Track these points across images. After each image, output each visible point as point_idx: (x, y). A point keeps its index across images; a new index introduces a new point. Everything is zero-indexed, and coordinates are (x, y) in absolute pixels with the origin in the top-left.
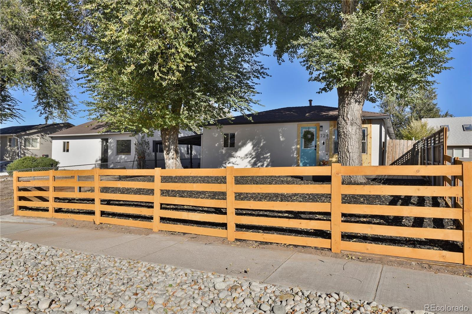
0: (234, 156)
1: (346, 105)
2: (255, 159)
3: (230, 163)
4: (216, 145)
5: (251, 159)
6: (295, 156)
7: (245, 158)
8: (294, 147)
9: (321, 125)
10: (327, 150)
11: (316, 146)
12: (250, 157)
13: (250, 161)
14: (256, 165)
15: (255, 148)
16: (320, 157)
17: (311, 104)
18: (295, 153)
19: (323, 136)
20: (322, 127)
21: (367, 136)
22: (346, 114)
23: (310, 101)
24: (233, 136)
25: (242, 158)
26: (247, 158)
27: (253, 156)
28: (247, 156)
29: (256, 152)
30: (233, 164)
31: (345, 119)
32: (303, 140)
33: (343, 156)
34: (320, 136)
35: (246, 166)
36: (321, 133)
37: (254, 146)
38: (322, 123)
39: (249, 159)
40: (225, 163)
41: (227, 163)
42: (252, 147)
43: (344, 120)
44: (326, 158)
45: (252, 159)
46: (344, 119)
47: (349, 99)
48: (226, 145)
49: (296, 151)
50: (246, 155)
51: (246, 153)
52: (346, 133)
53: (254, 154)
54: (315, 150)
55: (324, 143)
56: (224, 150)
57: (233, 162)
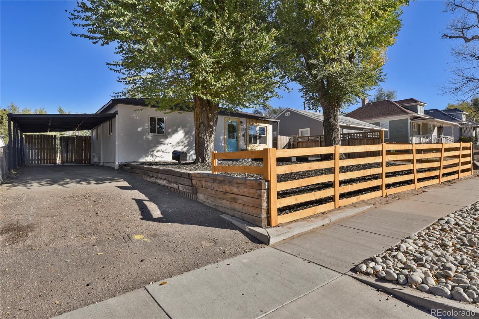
0: (164, 143)
2: (187, 147)
3: (158, 151)
4: (140, 130)
6: (223, 145)
7: (176, 146)
8: (222, 137)
9: (241, 120)
10: (245, 141)
11: (237, 138)
12: (183, 145)
15: (187, 136)
16: (241, 146)
18: (223, 143)
19: (243, 129)
20: (242, 122)
21: (266, 131)
25: (173, 146)
26: (179, 146)
27: (185, 144)
28: (179, 144)
29: (188, 140)
30: (163, 152)
32: (228, 131)
34: (240, 129)
36: (241, 127)
37: (186, 134)
39: (181, 147)
40: (153, 151)
41: (155, 151)
42: (183, 135)
44: (244, 147)
45: (184, 147)
48: (152, 130)
49: (224, 141)
50: (178, 143)
51: (178, 140)
53: (186, 142)
54: (237, 140)
55: (243, 135)
56: (150, 136)
57: (163, 150)
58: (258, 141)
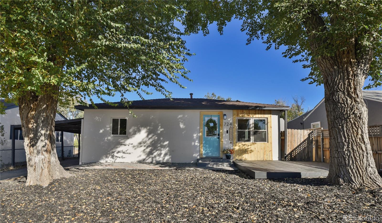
0: (125, 143)
1: (350, 77)
2: (150, 148)
3: (119, 152)
4: (101, 131)
5: (145, 148)
6: (196, 144)
7: (138, 147)
8: (195, 135)
9: (224, 113)
10: (231, 139)
11: (219, 135)
12: (145, 146)
13: (144, 150)
14: (152, 154)
15: (150, 136)
16: (224, 146)
17: (191, 97)
18: (197, 142)
19: (227, 124)
20: (225, 115)
22: (352, 90)
23: (191, 94)
24: (124, 122)
25: (134, 147)
26: (141, 146)
27: (148, 145)
28: (141, 145)
29: (151, 140)
30: (124, 153)
31: (353, 95)
32: (206, 128)
33: (355, 148)
34: (224, 124)
35: (140, 156)
36: (224, 121)
37: (149, 133)
38: (225, 112)
39: (143, 148)
40: (114, 152)
41: (115, 153)
42: (146, 134)
43: (351, 97)
44: (229, 146)
45: (147, 148)
46: (349, 95)
47: (355, 69)
48: (114, 131)
49: (197, 140)
50: (140, 143)
51: (140, 140)
52: (358, 115)
53: (149, 142)
54: (218, 138)
55: (227, 131)
56: (110, 137)
57: (124, 151)
58: (252, 138)
